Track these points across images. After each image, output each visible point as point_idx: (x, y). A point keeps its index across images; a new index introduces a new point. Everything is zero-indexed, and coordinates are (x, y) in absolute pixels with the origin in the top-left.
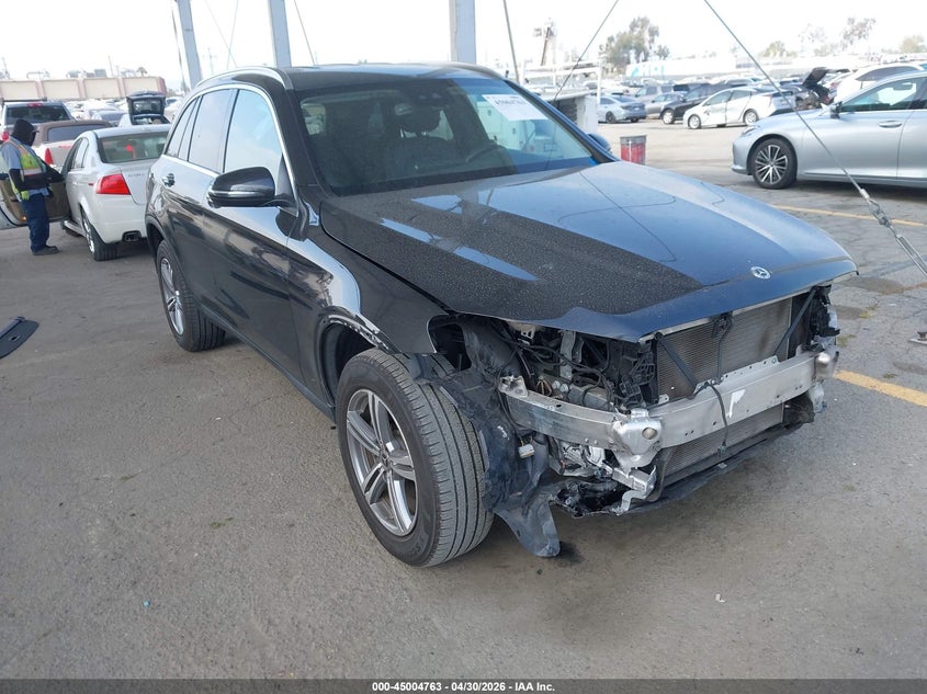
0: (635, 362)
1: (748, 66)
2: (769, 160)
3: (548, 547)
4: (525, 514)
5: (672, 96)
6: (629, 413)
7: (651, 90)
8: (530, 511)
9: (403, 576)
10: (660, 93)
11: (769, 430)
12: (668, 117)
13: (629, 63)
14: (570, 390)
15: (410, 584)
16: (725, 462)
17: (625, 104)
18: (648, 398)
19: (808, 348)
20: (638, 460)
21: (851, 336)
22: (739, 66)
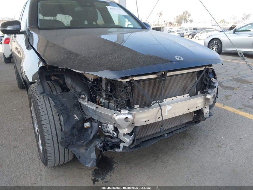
0: (123, 91)
1: (215, 25)
2: (214, 45)
3: (91, 163)
4: (86, 150)
5: (192, 31)
6: (120, 111)
7: (186, 30)
8: (89, 148)
9: (43, 169)
10: (189, 30)
11: (188, 123)
12: (190, 37)
13: (182, 23)
14: (105, 102)
15: (43, 173)
16: (167, 134)
17: (179, 33)
18: (129, 106)
19: (203, 93)
20: (126, 131)
21: (230, 95)
22: (212, 25)
